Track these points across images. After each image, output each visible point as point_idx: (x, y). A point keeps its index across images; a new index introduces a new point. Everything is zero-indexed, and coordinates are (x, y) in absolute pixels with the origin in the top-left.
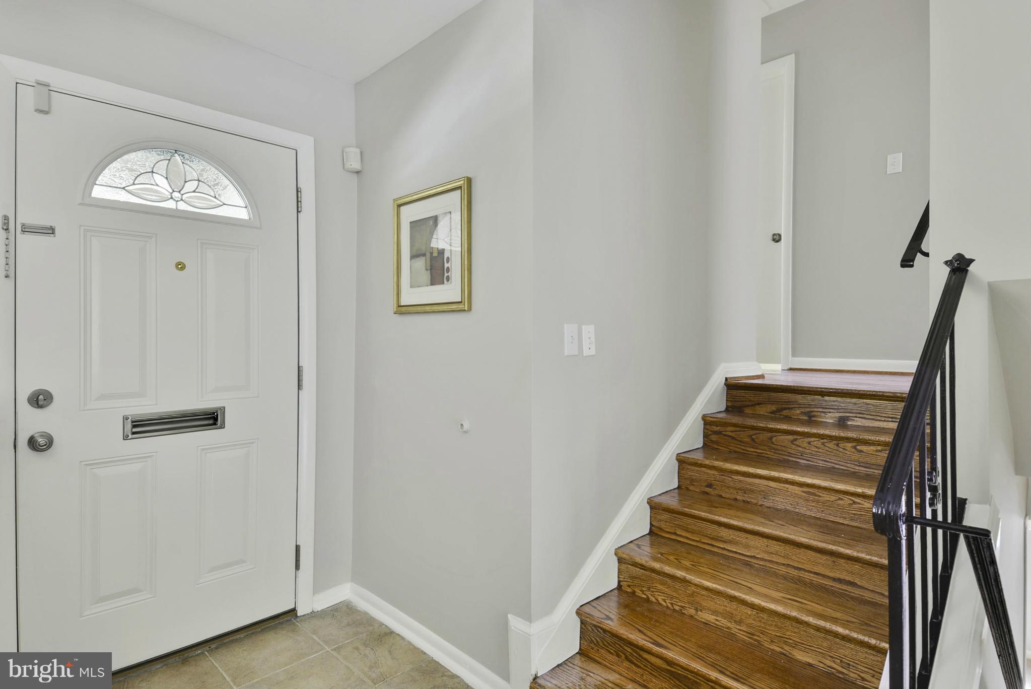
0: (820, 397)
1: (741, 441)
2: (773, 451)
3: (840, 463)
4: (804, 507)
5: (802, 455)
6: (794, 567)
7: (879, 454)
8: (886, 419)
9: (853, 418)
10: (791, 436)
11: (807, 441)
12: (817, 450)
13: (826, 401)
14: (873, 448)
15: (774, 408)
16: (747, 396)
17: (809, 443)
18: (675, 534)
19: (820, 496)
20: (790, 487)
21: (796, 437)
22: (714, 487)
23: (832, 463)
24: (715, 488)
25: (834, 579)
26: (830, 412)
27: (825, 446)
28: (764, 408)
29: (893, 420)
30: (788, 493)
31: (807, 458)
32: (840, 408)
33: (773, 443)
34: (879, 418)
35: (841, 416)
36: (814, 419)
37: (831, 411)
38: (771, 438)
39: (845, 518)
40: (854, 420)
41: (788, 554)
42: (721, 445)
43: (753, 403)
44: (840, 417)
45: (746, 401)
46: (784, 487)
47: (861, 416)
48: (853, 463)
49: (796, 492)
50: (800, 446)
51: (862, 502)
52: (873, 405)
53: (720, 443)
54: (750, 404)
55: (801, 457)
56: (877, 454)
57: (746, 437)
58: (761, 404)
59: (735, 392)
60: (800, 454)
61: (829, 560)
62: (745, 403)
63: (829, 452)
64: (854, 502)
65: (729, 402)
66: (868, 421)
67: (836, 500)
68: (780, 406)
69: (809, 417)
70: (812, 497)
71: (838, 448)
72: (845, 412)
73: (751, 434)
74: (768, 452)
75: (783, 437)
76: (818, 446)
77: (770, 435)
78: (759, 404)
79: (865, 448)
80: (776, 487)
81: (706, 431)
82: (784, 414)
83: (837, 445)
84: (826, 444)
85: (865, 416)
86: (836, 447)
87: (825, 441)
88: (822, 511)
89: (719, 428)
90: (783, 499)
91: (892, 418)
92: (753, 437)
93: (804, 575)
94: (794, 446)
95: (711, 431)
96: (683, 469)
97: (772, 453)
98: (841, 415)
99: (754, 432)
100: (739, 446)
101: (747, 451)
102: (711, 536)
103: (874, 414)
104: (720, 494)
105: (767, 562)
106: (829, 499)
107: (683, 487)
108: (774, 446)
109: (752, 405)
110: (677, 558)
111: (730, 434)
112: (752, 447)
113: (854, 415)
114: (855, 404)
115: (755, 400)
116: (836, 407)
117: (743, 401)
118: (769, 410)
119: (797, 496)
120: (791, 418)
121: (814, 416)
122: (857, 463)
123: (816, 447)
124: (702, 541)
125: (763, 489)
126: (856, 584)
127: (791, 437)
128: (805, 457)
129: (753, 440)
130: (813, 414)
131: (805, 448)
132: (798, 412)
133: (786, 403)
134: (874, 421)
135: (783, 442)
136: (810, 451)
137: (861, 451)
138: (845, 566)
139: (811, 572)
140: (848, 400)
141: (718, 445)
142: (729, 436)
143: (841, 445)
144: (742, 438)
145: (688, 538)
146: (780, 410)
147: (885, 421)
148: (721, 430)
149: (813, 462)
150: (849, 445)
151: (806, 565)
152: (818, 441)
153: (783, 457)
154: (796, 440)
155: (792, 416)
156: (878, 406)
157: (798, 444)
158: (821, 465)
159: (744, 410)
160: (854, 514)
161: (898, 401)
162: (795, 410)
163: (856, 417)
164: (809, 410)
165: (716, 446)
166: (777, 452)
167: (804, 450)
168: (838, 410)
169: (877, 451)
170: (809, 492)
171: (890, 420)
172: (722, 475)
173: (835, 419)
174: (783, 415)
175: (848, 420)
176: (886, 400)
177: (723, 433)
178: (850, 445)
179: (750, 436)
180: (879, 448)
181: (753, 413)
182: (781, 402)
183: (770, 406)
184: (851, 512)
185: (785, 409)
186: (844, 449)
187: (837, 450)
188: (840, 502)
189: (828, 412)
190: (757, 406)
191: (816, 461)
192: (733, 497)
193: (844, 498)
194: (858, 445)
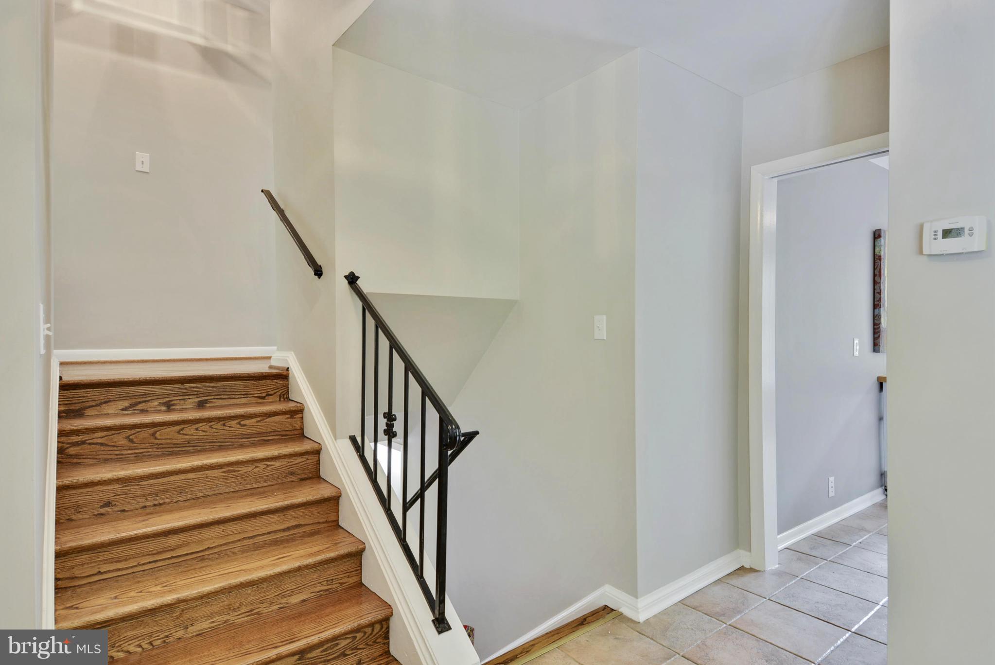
0: (179, 385)
1: (114, 446)
2: (156, 446)
3: (226, 440)
4: (223, 486)
5: (188, 443)
6: (249, 538)
7: (259, 424)
8: (240, 396)
9: (211, 400)
10: (178, 426)
11: (195, 427)
12: (204, 434)
13: (186, 388)
14: (254, 420)
15: (126, 404)
16: (89, 395)
17: (197, 429)
18: (100, 573)
19: (239, 471)
20: (209, 473)
21: (182, 426)
22: (113, 504)
23: (218, 442)
24: (115, 504)
25: (284, 530)
26: (190, 399)
27: (213, 428)
28: (114, 406)
29: (245, 396)
30: (208, 479)
31: (194, 444)
32: (199, 393)
33: (156, 438)
34: (234, 396)
35: (201, 401)
36: (173, 407)
37: (191, 397)
38: (154, 434)
39: (259, 482)
40: (212, 402)
41: (244, 529)
42: (84, 457)
43: (98, 402)
44: (199, 401)
45: (87, 401)
46: (204, 474)
47: (219, 397)
48: (237, 437)
49: (216, 475)
50: (186, 435)
51: (240, 469)
52: (229, 386)
53: (83, 455)
54: (93, 404)
55: (188, 445)
56: (257, 424)
57: (122, 439)
58: (110, 401)
59: (70, 393)
60: (187, 442)
61: (281, 516)
62: (87, 404)
63: (216, 433)
64: (268, 466)
65: (61, 406)
66: (224, 400)
67: (253, 469)
68: (134, 401)
69: (167, 407)
70: (231, 475)
71: (224, 427)
72: (204, 396)
73: (128, 435)
74: (150, 450)
75: (168, 429)
76: (205, 430)
77: (153, 430)
78: (106, 402)
79: (248, 422)
80: (194, 477)
81: (60, 445)
82: (139, 408)
83: (224, 425)
84: (213, 426)
85: (222, 397)
86: (222, 427)
87: (213, 423)
88: (240, 483)
89: (81, 437)
90: (202, 486)
91: (244, 395)
92: (131, 437)
93: (259, 539)
94: (181, 436)
95: (68, 444)
96: (62, 498)
97: (154, 450)
98: (200, 399)
99: (133, 431)
100: (111, 452)
101: (122, 455)
102: (155, 552)
103: (230, 393)
104: (122, 509)
105: (223, 547)
106: (246, 471)
107: (61, 521)
108: (157, 441)
109: (97, 405)
110: (139, 590)
111: (99, 441)
112: (129, 449)
113: (212, 397)
114: (213, 387)
115: (102, 398)
116: (196, 393)
117: (83, 402)
118: (120, 407)
119: (218, 478)
120: (147, 411)
121: (173, 405)
122: (240, 437)
123: (204, 431)
124: (142, 563)
125: (179, 484)
126: (301, 525)
127: (177, 428)
128: (192, 443)
129: (131, 441)
130: (172, 403)
131: (193, 435)
132: (156, 403)
133: (141, 397)
134: (229, 400)
135: (168, 435)
136: (197, 437)
137: (244, 425)
138: (293, 515)
139: (264, 534)
140: (207, 384)
141: (80, 459)
142: (97, 444)
143: (227, 424)
144: (115, 442)
145: (119, 570)
146: (132, 406)
147: (238, 398)
148: (84, 439)
149: (200, 447)
150: (234, 423)
151: (261, 530)
152: (206, 425)
153: (167, 450)
154: (182, 429)
155: (148, 409)
156: (233, 386)
157: (185, 433)
158: (207, 447)
159: (84, 413)
160: (267, 476)
161: (249, 380)
162: (152, 402)
163: (214, 399)
164: (168, 399)
165: (75, 461)
166: (161, 446)
167: (191, 437)
168: (197, 395)
169: (258, 422)
170: (229, 470)
171: (243, 396)
172: (126, 486)
173: (194, 404)
174: (138, 410)
175: (206, 403)
176: (240, 380)
177: (87, 442)
178: (236, 422)
179: (127, 438)
180: (259, 419)
181: (98, 413)
182: (137, 396)
183: (121, 402)
184: (265, 475)
185: (140, 403)
186: (230, 427)
187: (223, 429)
188: (257, 470)
189: (187, 399)
190: (104, 405)
191: (203, 444)
192: (141, 505)
193: (259, 465)
194: (242, 421)
